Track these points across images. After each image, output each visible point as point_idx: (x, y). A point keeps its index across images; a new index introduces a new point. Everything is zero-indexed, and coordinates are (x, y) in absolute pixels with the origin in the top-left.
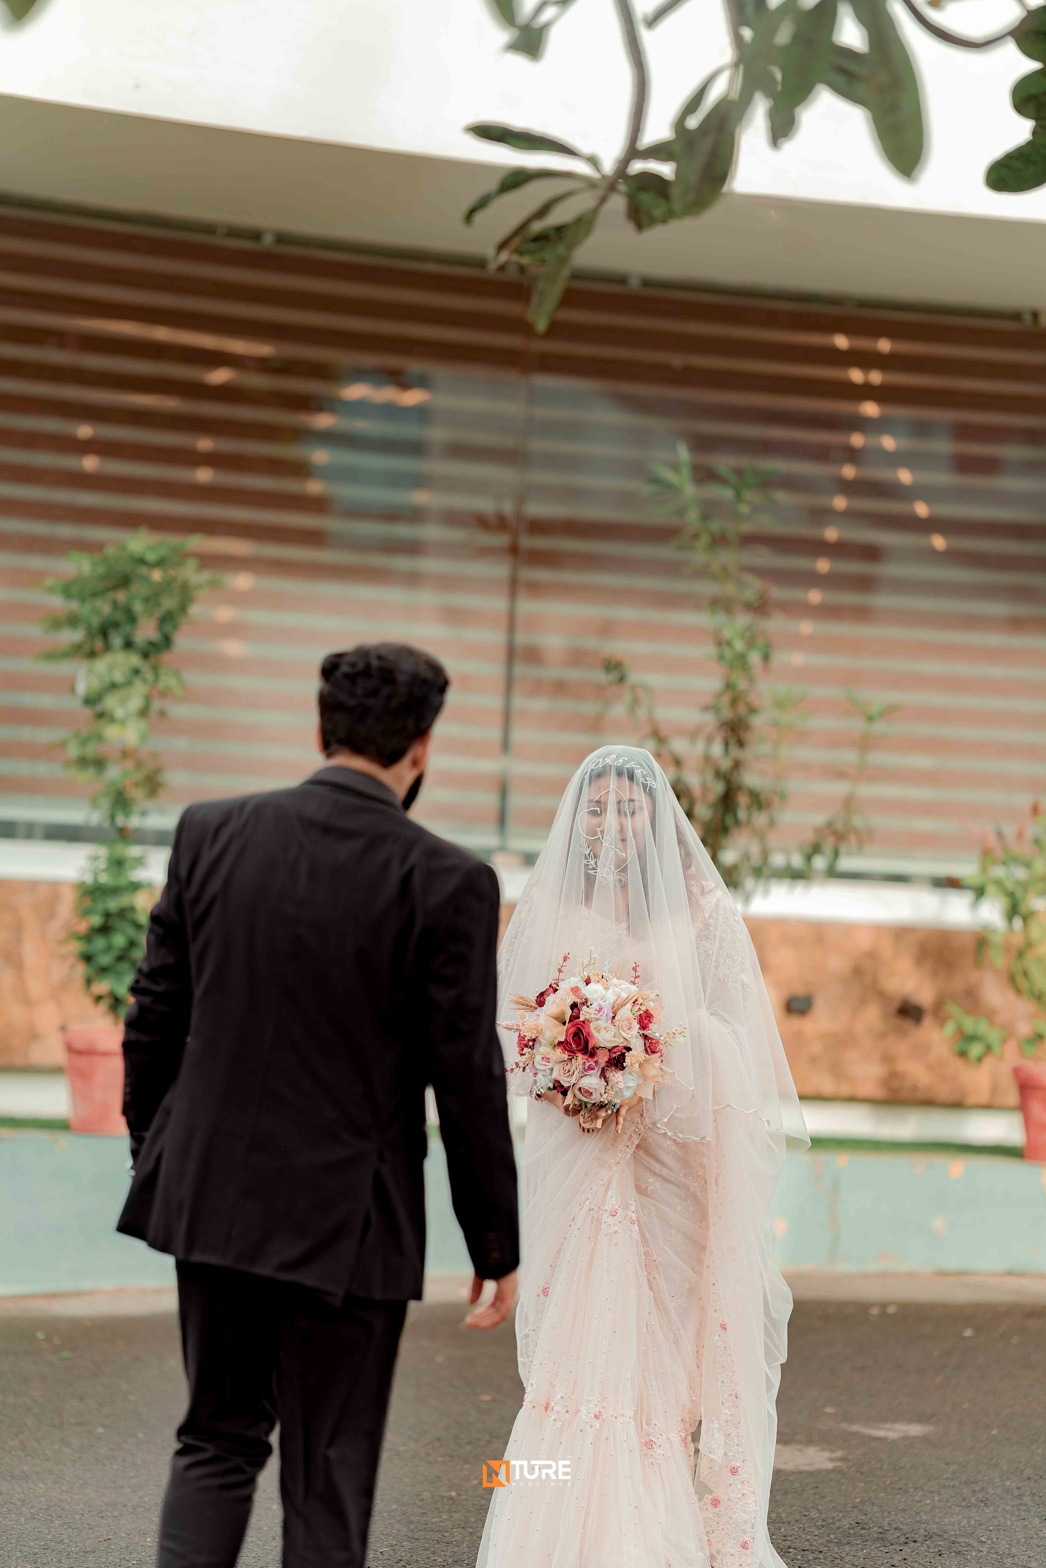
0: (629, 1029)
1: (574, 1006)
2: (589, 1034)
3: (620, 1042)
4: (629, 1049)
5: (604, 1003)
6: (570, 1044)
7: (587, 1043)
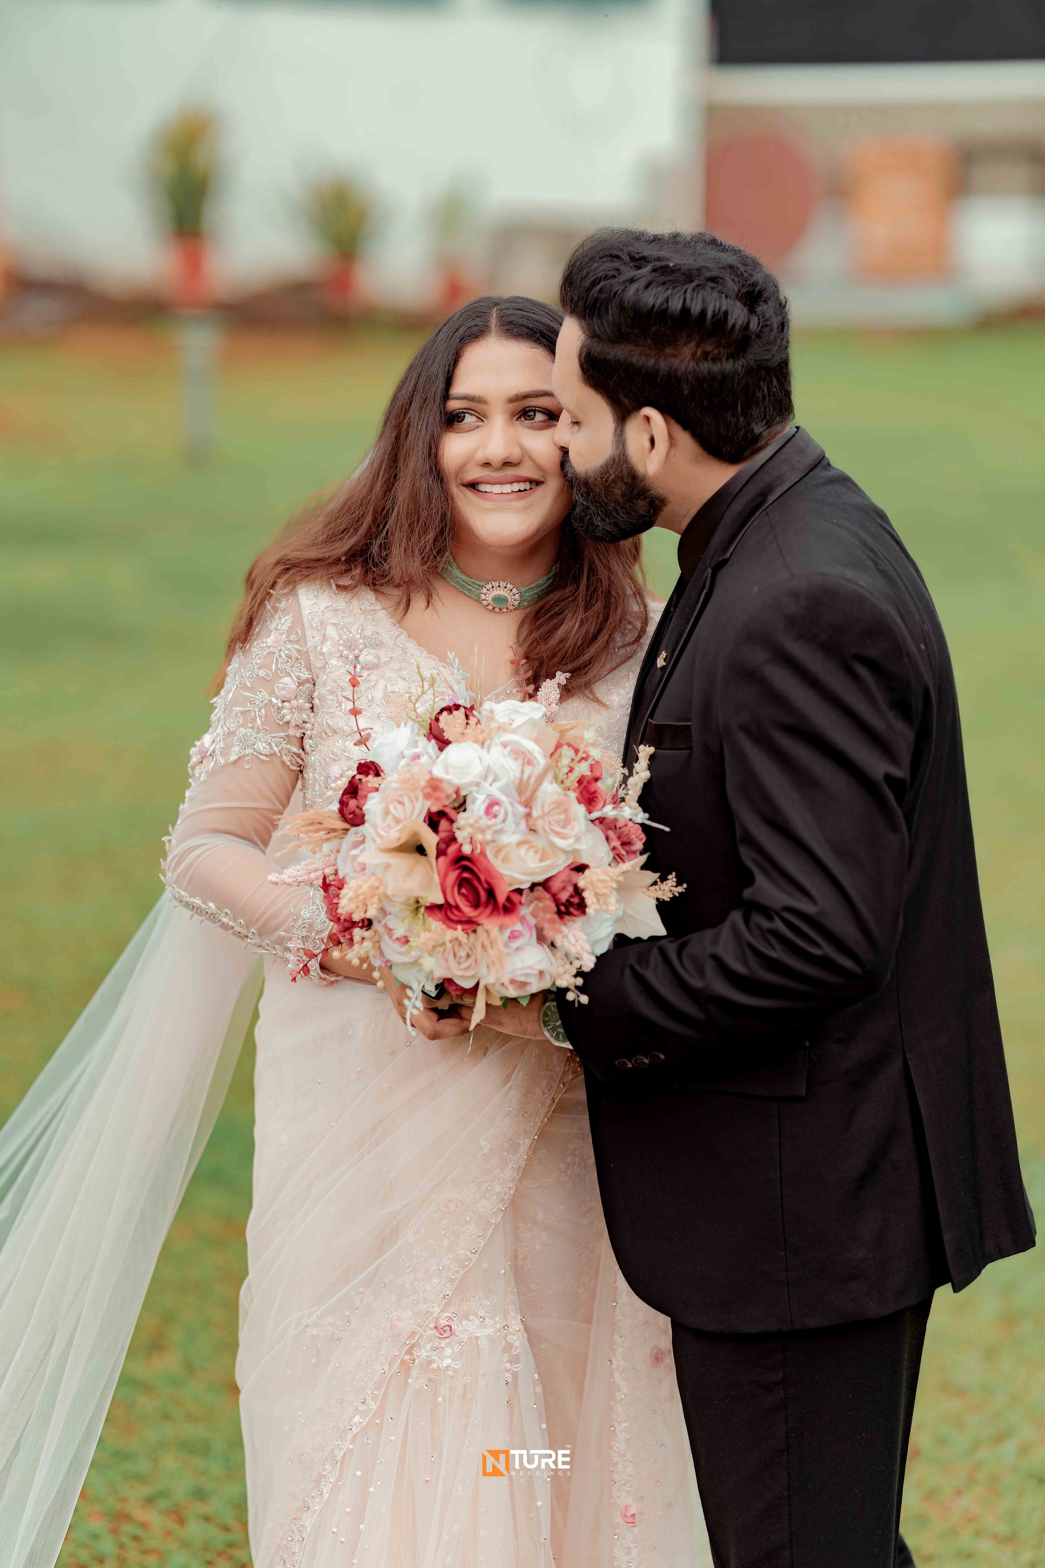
0: (565, 824)
1: (434, 820)
2: (489, 871)
3: (558, 865)
4: (581, 868)
5: (497, 785)
6: (457, 908)
7: (491, 893)
